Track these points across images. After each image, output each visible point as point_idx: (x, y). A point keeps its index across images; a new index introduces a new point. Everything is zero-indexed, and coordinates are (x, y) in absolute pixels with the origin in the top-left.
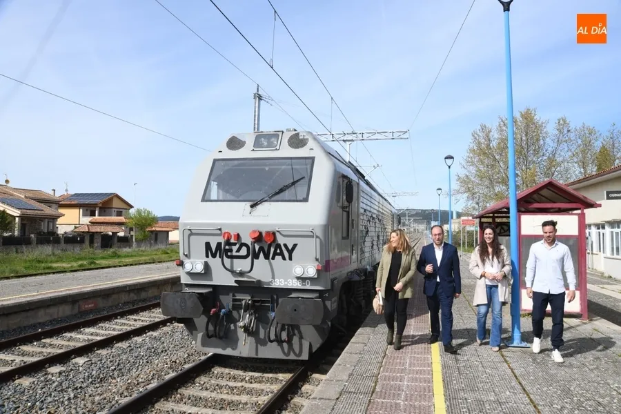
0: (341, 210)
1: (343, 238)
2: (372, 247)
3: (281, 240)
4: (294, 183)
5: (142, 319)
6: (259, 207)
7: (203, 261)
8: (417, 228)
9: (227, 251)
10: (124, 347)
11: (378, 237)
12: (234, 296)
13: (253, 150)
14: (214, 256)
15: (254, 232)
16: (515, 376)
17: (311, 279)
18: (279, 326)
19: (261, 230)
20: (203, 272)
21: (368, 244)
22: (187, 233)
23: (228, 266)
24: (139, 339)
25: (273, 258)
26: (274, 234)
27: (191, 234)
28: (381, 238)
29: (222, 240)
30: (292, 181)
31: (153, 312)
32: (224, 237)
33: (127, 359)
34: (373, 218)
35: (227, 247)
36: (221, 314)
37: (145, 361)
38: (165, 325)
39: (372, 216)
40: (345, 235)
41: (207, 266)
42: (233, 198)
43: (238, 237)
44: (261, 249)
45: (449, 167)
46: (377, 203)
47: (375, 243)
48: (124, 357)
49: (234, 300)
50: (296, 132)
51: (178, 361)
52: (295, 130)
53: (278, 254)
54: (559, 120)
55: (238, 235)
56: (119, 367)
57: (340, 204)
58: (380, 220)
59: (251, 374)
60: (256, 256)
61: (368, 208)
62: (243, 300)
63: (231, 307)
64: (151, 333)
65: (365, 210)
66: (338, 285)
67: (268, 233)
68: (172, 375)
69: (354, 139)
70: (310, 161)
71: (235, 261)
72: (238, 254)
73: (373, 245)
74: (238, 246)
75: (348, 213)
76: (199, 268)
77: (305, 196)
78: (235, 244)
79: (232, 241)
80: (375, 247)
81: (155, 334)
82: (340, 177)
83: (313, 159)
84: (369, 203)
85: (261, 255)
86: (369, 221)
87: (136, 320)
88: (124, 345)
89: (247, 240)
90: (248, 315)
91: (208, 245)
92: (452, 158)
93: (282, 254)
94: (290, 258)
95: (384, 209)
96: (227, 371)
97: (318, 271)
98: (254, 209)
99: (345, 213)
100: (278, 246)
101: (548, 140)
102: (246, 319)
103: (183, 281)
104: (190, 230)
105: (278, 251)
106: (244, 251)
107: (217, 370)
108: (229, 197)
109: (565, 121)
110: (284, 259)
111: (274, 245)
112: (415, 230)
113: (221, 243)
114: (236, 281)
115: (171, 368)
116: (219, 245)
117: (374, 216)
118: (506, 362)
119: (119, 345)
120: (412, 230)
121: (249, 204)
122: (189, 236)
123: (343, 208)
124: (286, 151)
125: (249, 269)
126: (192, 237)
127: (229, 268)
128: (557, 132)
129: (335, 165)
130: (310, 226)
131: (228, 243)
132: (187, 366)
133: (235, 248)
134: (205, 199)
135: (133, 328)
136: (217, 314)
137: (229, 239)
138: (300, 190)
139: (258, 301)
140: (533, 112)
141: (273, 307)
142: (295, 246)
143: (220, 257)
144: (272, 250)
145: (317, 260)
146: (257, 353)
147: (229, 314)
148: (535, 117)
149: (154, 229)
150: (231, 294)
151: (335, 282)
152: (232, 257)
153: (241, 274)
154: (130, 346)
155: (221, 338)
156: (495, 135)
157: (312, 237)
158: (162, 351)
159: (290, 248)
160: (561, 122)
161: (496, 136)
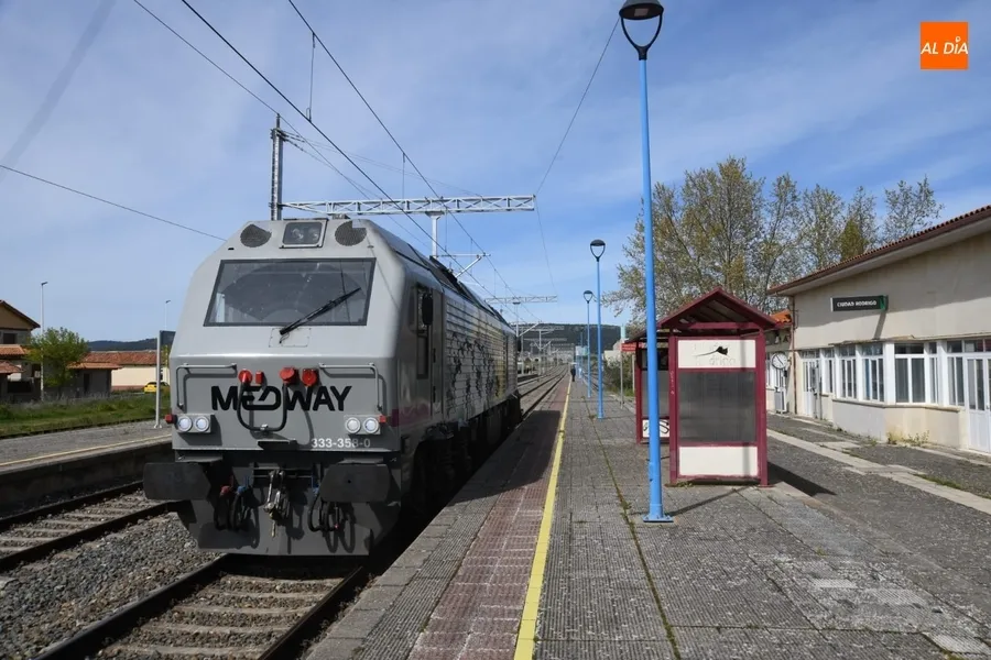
0: (415, 336)
1: (419, 377)
2: (468, 390)
3: (326, 382)
4: (344, 298)
5: (92, 516)
6: (295, 334)
7: (209, 415)
8: (558, 357)
9: (244, 399)
10: (71, 557)
11: (479, 373)
12: (256, 466)
13: (283, 247)
14: (225, 407)
15: (287, 370)
16: (640, 553)
17: (371, 436)
18: (326, 507)
19: (297, 367)
20: (209, 431)
21: (460, 385)
22: (183, 373)
23: (246, 420)
24: (95, 545)
25: (315, 408)
26: (316, 372)
27: (189, 374)
28: (484, 376)
29: (237, 383)
30: (342, 294)
31: (109, 506)
32: (241, 378)
33: (80, 573)
34: (470, 345)
35: (245, 394)
36: (238, 493)
37: (110, 575)
38: (135, 523)
39: (467, 342)
40: (422, 372)
41: (214, 422)
42: (254, 320)
43: (262, 377)
44: (298, 395)
45: (598, 259)
46: (476, 322)
47: (473, 383)
48: (75, 571)
49: (257, 472)
50: (348, 220)
51: (167, 571)
52: (346, 217)
53: (323, 402)
54: (779, 181)
55: (263, 374)
56: (70, 586)
57: (414, 327)
58: (481, 348)
59: (283, 582)
60: (290, 406)
61: (459, 330)
62: (270, 471)
63: (251, 482)
64: (113, 535)
65: (455, 334)
66: (412, 446)
67: (307, 372)
68: (160, 588)
69: (444, 210)
70: (370, 263)
71: (257, 413)
72: (262, 403)
73: (469, 386)
74: (261, 391)
75: (427, 339)
76: (203, 425)
77: (362, 317)
78: (257, 389)
79: (254, 383)
80: (473, 389)
81: (120, 536)
82: (412, 288)
83: (373, 261)
84: (461, 323)
85: (298, 404)
86: (462, 349)
87: (80, 519)
88: (71, 554)
89: (276, 381)
90: (278, 493)
91: (216, 391)
92: (602, 244)
93: (328, 402)
94: (341, 408)
95: (489, 328)
96: (246, 579)
97: (382, 425)
98: (286, 336)
99: (422, 341)
100: (323, 390)
101: (763, 211)
102: (274, 498)
103: (175, 447)
104: (187, 368)
105: (323, 397)
106: (271, 399)
107: (230, 580)
108: (246, 317)
109: (788, 183)
110: (332, 408)
111: (316, 389)
112: (555, 359)
113: (236, 387)
114: (260, 444)
115: (157, 580)
116: (233, 390)
117: (472, 342)
118: (635, 538)
119: (63, 555)
120: (551, 360)
121: (277, 330)
122: (186, 378)
123: (419, 332)
124: (332, 249)
125: (279, 424)
126: (189, 381)
127: (248, 424)
128: (776, 199)
129: (405, 269)
130: (368, 360)
131: (247, 387)
132: (181, 577)
133: (257, 395)
134: (209, 321)
135: (79, 530)
136: (230, 494)
137: (248, 381)
138: (354, 306)
139: (292, 473)
140: (740, 164)
141: (316, 480)
142: (347, 389)
143: (235, 408)
144: (314, 397)
145: (380, 409)
146: (289, 551)
147: (248, 494)
148: (744, 174)
149: (82, 365)
150: (252, 465)
151: (407, 441)
152: (252, 408)
153: (268, 432)
154: (81, 556)
155: (236, 529)
156: (679, 201)
157: (372, 376)
158: (137, 560)
159: (341, 393)
160: (783, 183)
161: (681, 204)
